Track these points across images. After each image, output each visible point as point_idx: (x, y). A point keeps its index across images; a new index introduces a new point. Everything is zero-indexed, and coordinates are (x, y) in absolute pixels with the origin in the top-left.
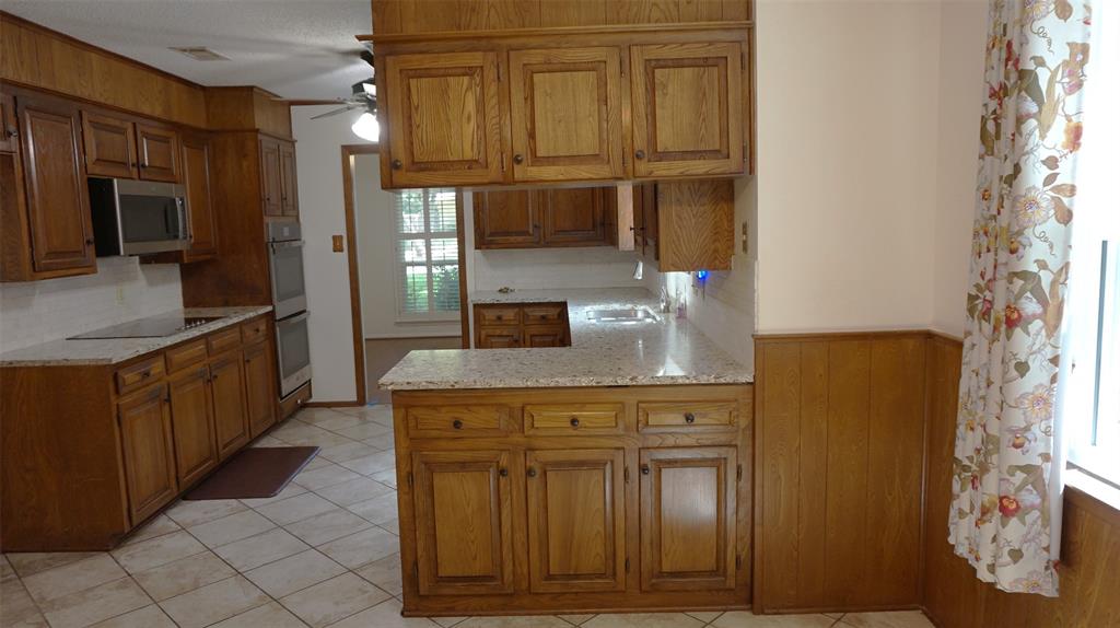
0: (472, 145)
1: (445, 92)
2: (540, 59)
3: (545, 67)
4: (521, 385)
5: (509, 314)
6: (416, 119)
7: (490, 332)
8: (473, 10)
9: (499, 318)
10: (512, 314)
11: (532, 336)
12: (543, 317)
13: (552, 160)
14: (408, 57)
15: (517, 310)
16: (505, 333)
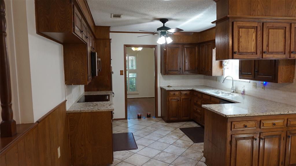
0: (254, 48)
1: (248, 32)
2: (271, 25)
3: (272, 28)
4: (262, 115)
5: (177, 93)
6: (241, 40)
7: (172, 98)
8: (254, 10)
9: (174, 94)
10: (178, 93)
11: (183, 99)
12: (186, 94)
13: (272, 53)
14: (239, 22)
15: (179, 92)
16: (176, 98)
